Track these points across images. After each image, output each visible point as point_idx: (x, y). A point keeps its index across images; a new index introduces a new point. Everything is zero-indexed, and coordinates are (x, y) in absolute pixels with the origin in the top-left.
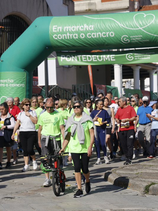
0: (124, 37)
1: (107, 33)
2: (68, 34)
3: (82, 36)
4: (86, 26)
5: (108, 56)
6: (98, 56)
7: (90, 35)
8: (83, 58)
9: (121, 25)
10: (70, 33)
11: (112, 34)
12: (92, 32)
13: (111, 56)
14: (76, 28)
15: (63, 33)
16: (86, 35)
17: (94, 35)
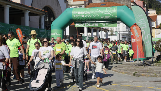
0: (102, 17)
1: (96, 15)
3: (86, 16)
4: (87, 12)
5: (95, 24)
6: (91, 24)
8: (85, 25)
9: (101, 12)
10: (81, 15)
11: (98, 16)
12: (90, 14)
13: (97, 24)
14: (83, 13)
15: (78, 14)
17: (90, 16)
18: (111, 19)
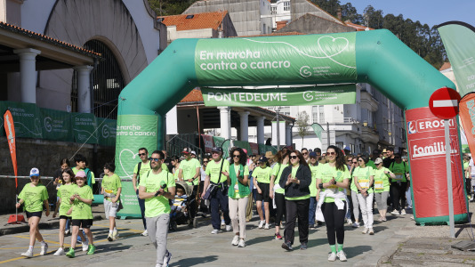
0: (304, 69)
1: (280, 63)
2: (223, 63)
3: (244, 66)
4: (249, 52)
5: (278, 94)
6: (262, 94)
7: (254, 65)
8: (240, 97)
9: (300, 52)
10: (225, 61)
11: (287, 65)
12: (258, 60)
13: (282, 94)
14: (234, 54)
15: (215, 61)
16: (249, 65)
17: (260, 65)
18: (334, 76)
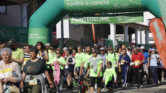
0: (116, 5)
1: (104, 2)
2: (77, 2)
3: (87, 4)
6: (98, 18)
7: (92, 3)
8: (88, 19)
11: (108, 3)
13: (107, 18)
15: (73, 1)
16: (89, 3)
17: (95, 3)
